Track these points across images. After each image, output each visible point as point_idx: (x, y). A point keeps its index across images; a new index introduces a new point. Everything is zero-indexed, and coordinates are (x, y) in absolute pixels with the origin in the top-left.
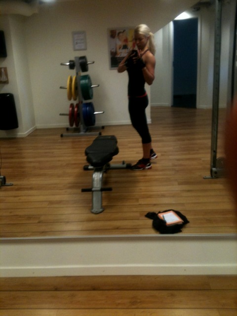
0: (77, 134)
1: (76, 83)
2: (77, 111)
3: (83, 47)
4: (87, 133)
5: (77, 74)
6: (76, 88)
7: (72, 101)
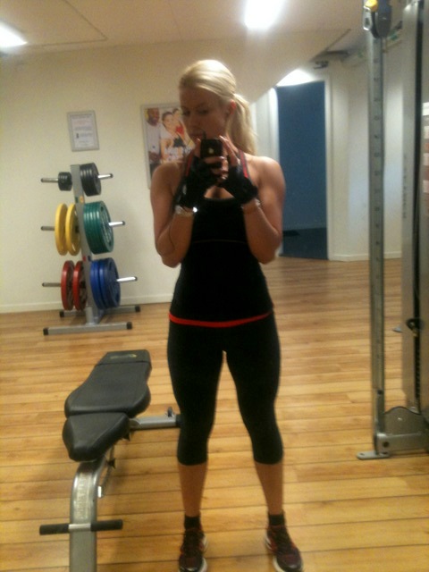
0: (80, 326)
1: (75, 219)
2: (79, 276)
3: (91, 144)
4: (103, 325)
5: (77, 200)
6: (76, 229)
7: (68, 257)
